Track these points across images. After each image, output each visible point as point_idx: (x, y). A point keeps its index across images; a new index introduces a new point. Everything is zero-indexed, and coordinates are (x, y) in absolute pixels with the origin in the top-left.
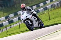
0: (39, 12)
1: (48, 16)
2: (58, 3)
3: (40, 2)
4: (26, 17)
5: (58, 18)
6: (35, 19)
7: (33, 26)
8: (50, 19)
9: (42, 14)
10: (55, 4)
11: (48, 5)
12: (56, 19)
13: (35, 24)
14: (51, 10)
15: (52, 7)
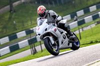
4: (46, 30)
13: (62, 43)
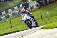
0: (1, 20)
1: (10, 23)
2: (19, 11)
3: (2, 10)
5: (19, 26)
6: (33, 20)
7: (32, 25)
8: (11, 27)
9: (4, 22)
10: (16, 12)
11: (10, 13)
12: (17, 27)
14: (13, 18)
15: (13, 15)
